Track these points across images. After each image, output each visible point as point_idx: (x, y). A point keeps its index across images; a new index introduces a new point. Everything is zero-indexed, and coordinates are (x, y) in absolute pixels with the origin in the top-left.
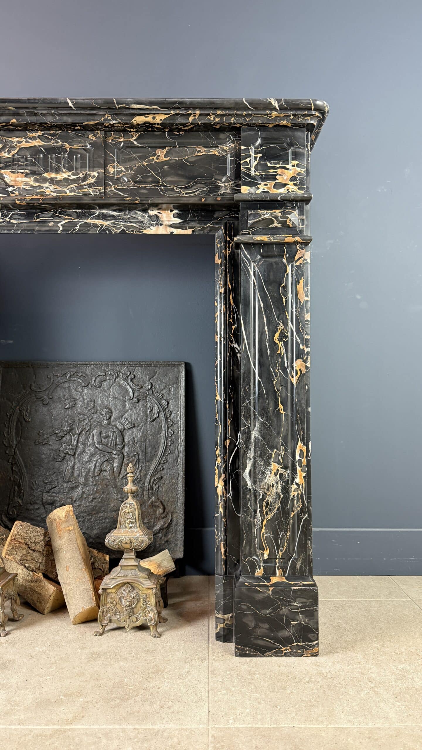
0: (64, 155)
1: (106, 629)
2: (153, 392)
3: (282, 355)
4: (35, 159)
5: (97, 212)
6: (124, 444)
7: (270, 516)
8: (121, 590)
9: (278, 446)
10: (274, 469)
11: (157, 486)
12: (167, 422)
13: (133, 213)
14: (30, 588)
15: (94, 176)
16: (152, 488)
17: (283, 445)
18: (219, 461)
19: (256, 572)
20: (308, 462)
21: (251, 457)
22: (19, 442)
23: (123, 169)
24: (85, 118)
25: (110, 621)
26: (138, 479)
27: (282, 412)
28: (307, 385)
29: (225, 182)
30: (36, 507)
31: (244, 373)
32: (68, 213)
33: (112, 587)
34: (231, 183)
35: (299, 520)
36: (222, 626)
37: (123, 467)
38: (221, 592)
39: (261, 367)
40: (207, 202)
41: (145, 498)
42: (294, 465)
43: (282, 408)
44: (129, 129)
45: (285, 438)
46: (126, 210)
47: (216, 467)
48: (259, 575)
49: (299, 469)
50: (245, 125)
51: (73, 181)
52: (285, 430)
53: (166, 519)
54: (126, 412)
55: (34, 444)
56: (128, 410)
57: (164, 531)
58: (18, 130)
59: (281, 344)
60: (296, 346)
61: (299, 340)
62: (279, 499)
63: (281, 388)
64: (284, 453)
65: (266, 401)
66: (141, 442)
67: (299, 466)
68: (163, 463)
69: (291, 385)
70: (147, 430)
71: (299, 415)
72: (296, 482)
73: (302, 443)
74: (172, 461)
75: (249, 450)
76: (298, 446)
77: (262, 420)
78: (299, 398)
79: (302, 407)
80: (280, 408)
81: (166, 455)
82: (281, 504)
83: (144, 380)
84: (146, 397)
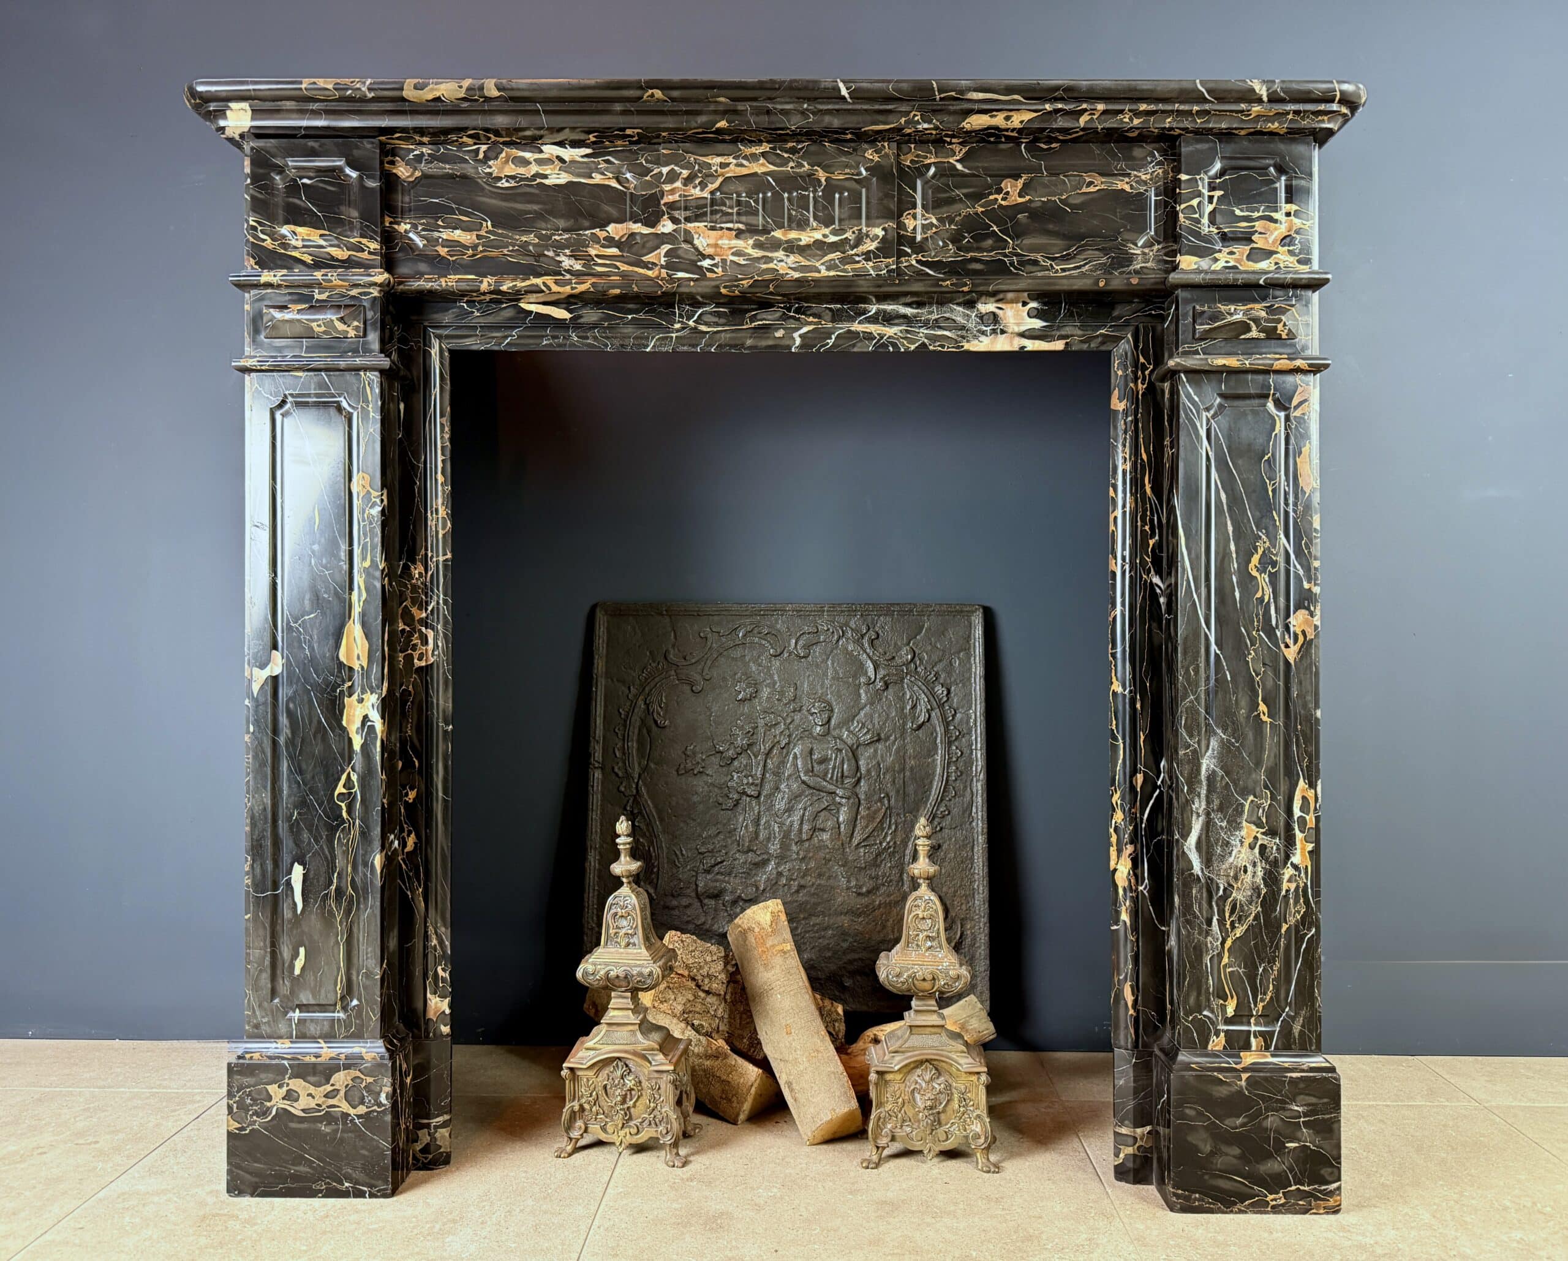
0: (815, 191)
1: (886, 1152)
4: (757, 202)
5: (873, 309)
6: (859, 775)
7: (1239, 932)
8: (914, 1077)
9: (1258, 789)
10: (1249, 836)
12: (947, 731)
13: (944, 309)
14: (705, 1071)
15: (877, 237)
17: (1266, 787)
18: (1119, 817)
20: (1317, 820)
21: (1201, 811)
22: (645, 769)
23: (935, 221)
24: (868, 118)
25: (893, 1139)
26: (890, 847)
27: (1265, 718)
28: (1315, 664)
29: (1143, 247)
30: (685, 901)
31: (1186, 639)
32: (814, 311)
33: (896, 1068)
34: (1156, 247)
35: (1300, 940)
36: (1130, 1150)
37: (859, 822)
38: (1126, 1082)
40: (1109, 288)
42: (1289, 828)
43: (1266, 710)
44: (948, 140)
45: (1272, 774)
46: (931, 304)
47: (1112, 830)
48: (1217, 1048)
49: (1299, 835)
50: (1191, 132)
51: (834, 247)
52: (1272, 756)
54: (862, 709)
55: (675, 773)
56: (865, 705)
58: (724, 141)
59: (1263, 579)
60: (1295, 583)
61: (1301, 572)
62: (1259, 897)
63: (1263, 670)
64: (1269, 803)
65: (1232, 696)
66: (894, 771)
67: (1301, 831)
68: (940, 816)
69: (1284, 663)
70: (907, 748)
71: (1300, 725)
72: (1294, 862)
73: (1306, 784)
74: (960, 813)
75: (1196, 797)
76: (1298, 789)
77: (1224, 734)
78: (1301, 690)
79: (1306, 708)
80: (1261, 710)
81: (947, 799)
82: (1261, 907)
83: (898, 642)
84: (903, 679)
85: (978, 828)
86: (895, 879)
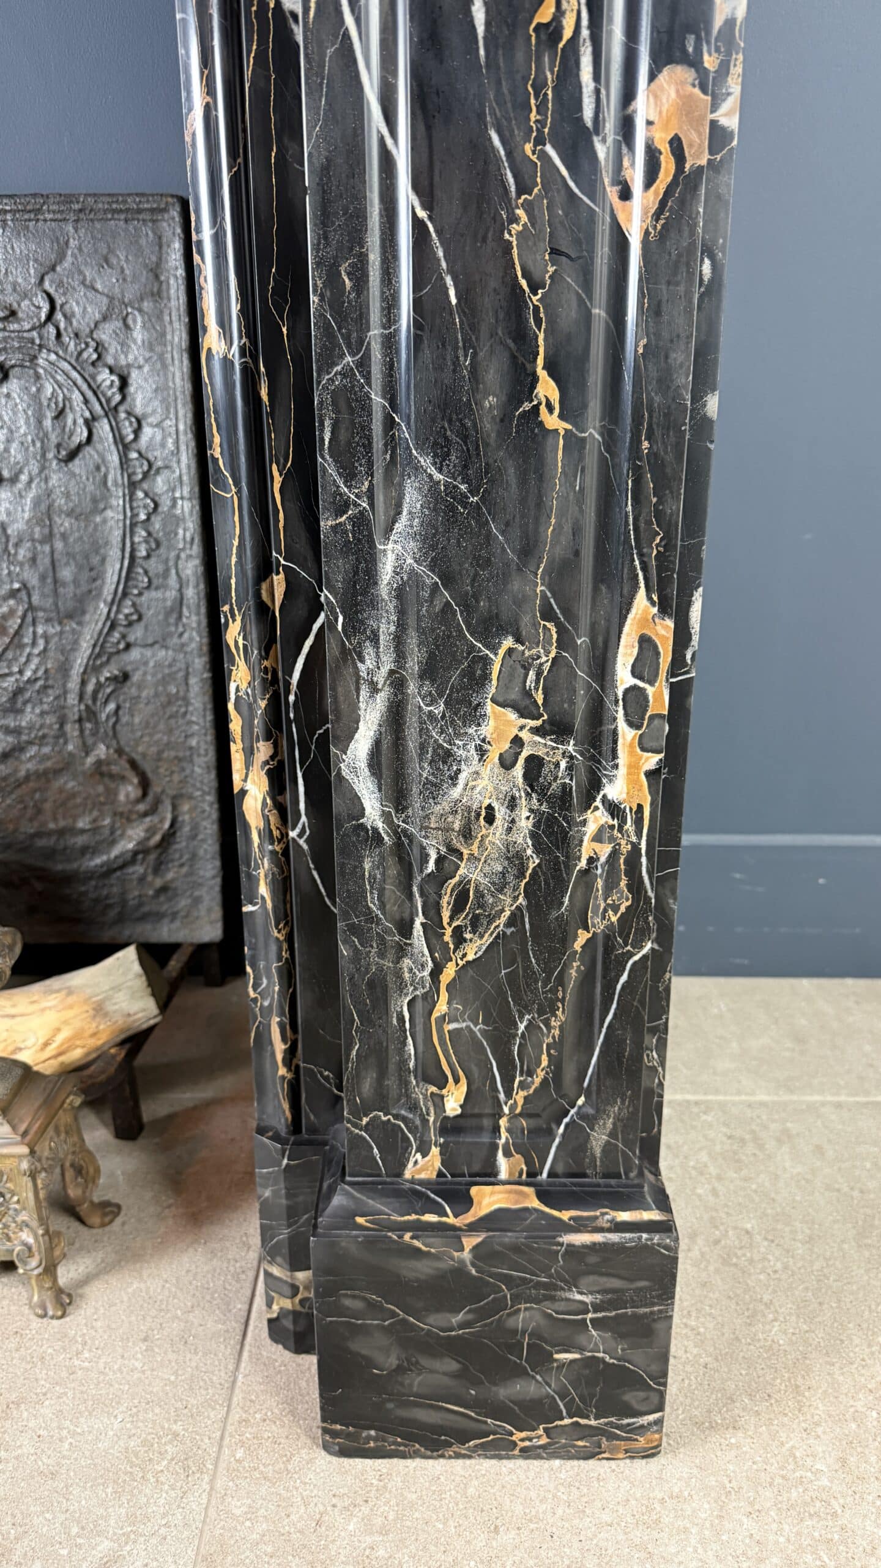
2: (59, 335)
3: (567, 33)
7: (473, 949)
9: (525, 620)
10: (500, 736)
11: (112, 706)
12: (124, 462)
16: (91, 714)
17: (548, 614)
18: (242, 674)
19: (410, 1165)
20: (680, 693)
21: (381, 677)
27: (552, 421)
35: (615, 965)
36: (287, 1304)
38: (275, 1195)
39: (429, 128)
42: (598, 714)
43: (555, 395)
45: (563, 575)
48: (423, 1176)
49: (627, 734)
52: (567, 528)
53: (155, 819)
57: (152, 857)
63: (551, 269)
64: (553, 655)
65: (461, 353)
66: (33, 540)
67: (631, 724)
68: (124, 623)
69: (611, 249)
70: (53, 496)
71: (648, 438)
72: (610, 797)
73: (653, 604)
74: (161, 617)
75: (368, 643)
76: (630, 616)
77: (440, 471)
78: (658, 335)
79: (669, 387)
80: (541, 396)
81: (136, 592)
82: (526, 896)
83: (20, 280)
84: (35, 357)
85: (193, 645)
86: (52, 733)
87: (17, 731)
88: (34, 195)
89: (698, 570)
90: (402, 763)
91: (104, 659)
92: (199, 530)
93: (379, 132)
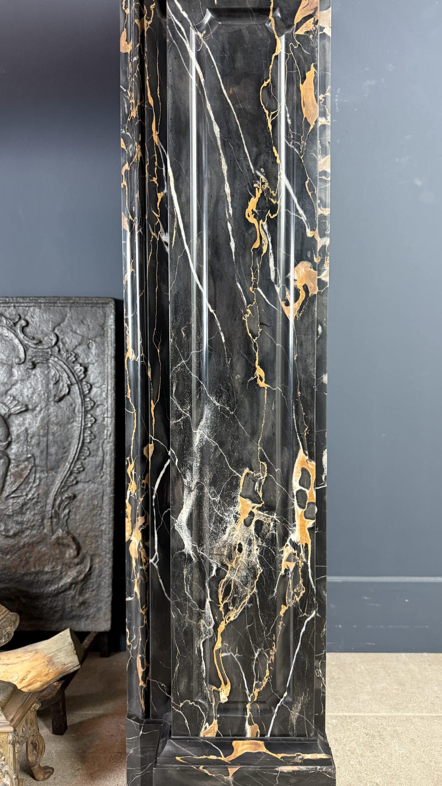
2: (59, 351)
3: (264, 251)
6: (9, 439)
7: (233, 615)
9: (254, 461)
10: (244, 511)
11: (67, 511)
12: (83, 402)
16: (57, 515)
17: (263, 459)
18: (133, 487)
19: (203, 729)
20: (320, 494)
21: (193, 485)
26: (33, 499)
27: (262, 384)
28: (320, 323)
31: (176, 296)
35: (299, 623)
37: (8, 478)
39: (214, 282)
41: (45, 531)
42: (285, 502)
43: (263, 375)
45: (269, 443)
47: (127, 501)
48: (209, 735)
49: (299, 511)
52: (270, 424)
53: (82, 566)
54: (14, 385)
56: (17, 382)
57: (79, 586)
59: (262, 227)
60: (297, 231)
61: (304, 218)
62: (254, 577)
63: (260, 330)
64: (265, 476)
65: (226, 359)
66: (39, 436)
67: (300, 506)
68: (77, 472)
69: (283, 323)
70: (50, 417)
71: (300, 391)
72: (293, 540)
73: (306, 455)
74: (93, 469)
75: (188, 471)
76: (297, 460)
77: (218, 402)
78: (301, 353)
79: (307, 372)
80: (257, 375)
81: (83, 458)
82: (257, 588)
83: (45, 329)
84: (48, 359)
85: (107, 481)
86: (38, 524)
87: (22, 523)
88: (54, 297)
89: (325, 442)
90: (202, 524)
91: (66, 488)
92: (114, 430)
93: (196, 283)
